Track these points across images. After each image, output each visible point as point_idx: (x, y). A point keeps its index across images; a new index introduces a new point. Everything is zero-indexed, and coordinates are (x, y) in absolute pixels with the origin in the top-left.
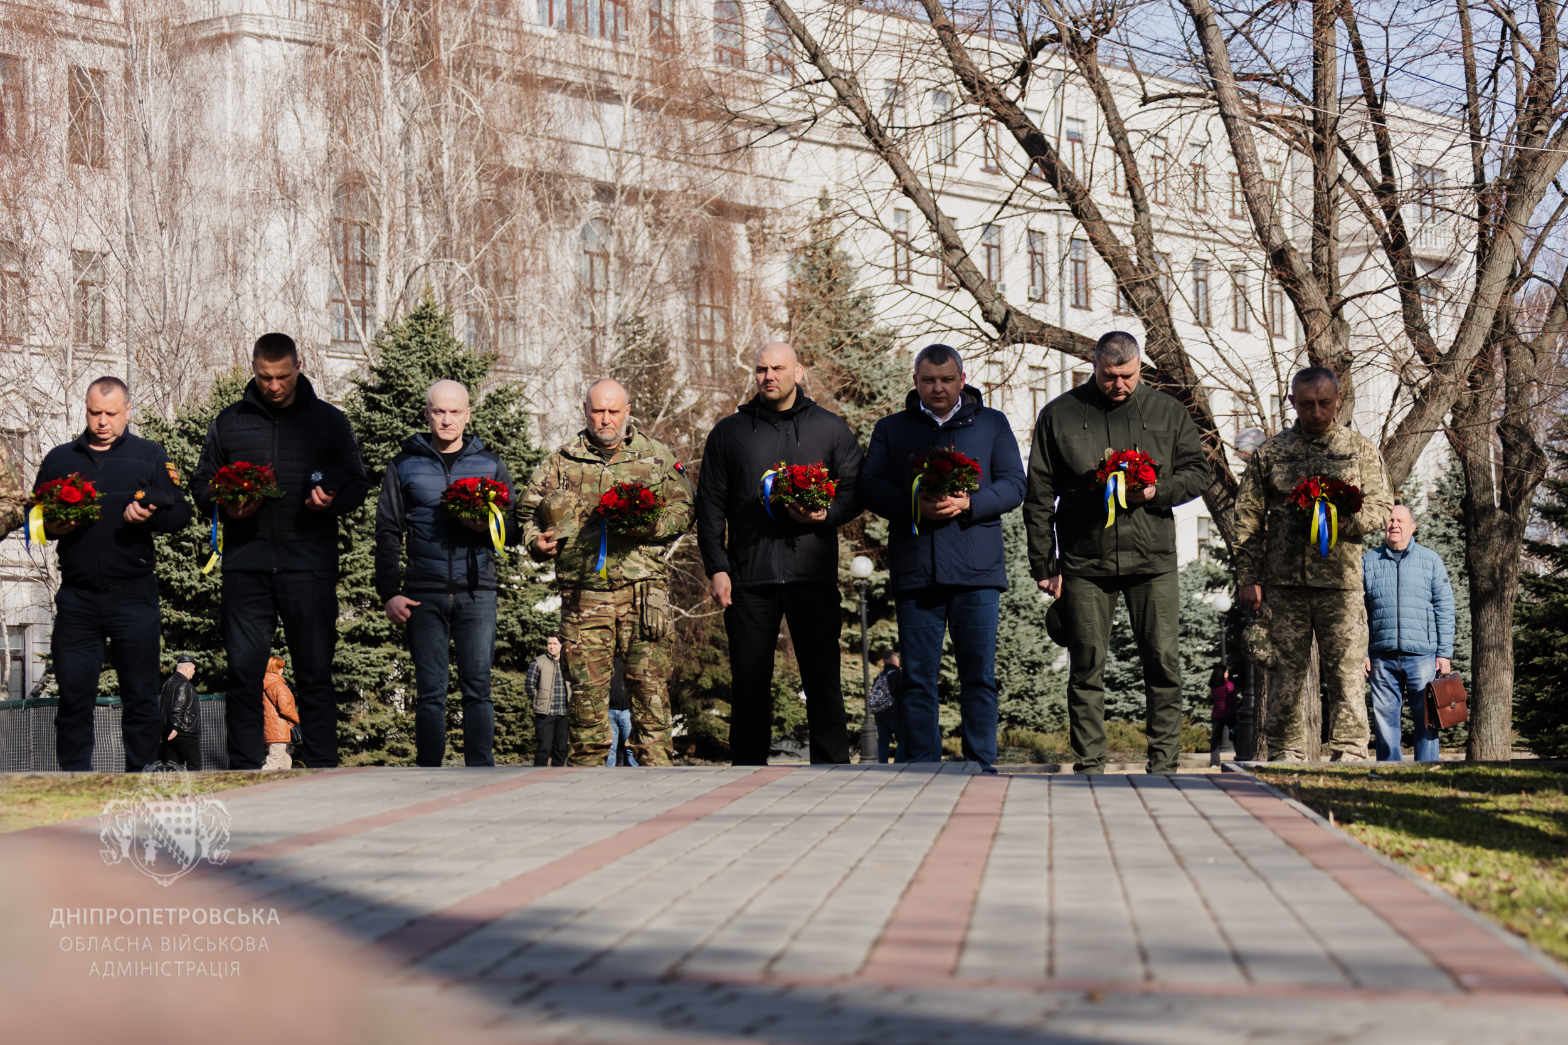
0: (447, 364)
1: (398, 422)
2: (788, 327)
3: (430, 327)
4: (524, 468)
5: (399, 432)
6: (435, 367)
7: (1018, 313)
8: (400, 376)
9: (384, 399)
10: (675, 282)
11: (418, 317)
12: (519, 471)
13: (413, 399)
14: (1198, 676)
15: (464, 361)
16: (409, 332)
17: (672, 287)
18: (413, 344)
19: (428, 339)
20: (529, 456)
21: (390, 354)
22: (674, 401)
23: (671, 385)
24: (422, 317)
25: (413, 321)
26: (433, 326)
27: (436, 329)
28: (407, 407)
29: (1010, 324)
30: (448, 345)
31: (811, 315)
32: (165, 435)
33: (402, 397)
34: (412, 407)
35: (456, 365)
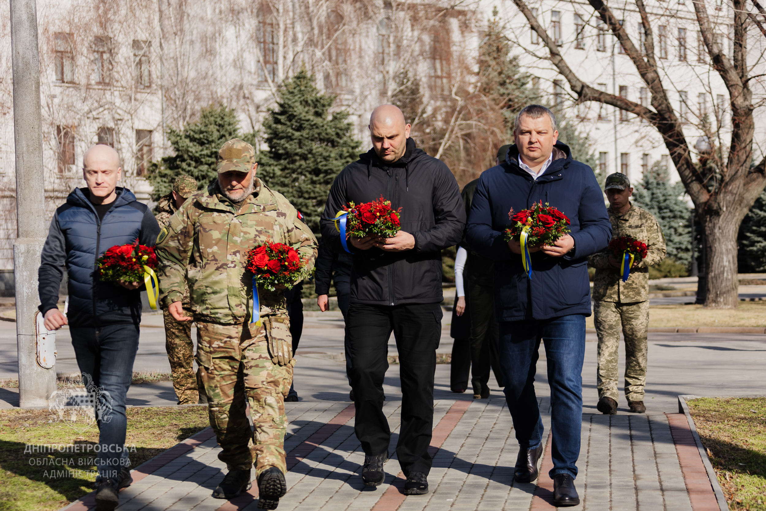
0: (312, 100)
1: (289, 130)
2: (478, 74)
3: (304, 82)
4: (350, 150)
5: (290, 134)
6: (307, 102)
7: (588, 87)
8: (290, 106)
9: (283, 118)
10: (422, 55)
11: (298, 78)
12: (348, 152)
13: (296, 118)
14: (681, 238)
15: (321, 98)
16: (294, 85)
17: (421, 58)
18: (296, 91)
19: (303, 88)
20: (353, 144)
21: (285, 97)
22: (424, 112)
23: (422, 103)
24: (300, 77)
25: (295, 80)
26: (305, 82)
27: (307, 83)
28: (293, 122)
29: (584, 92)
30: (313, 91)
31: (490, 69)
32: (179, 138)
33: (291, 117)
34: (296, 122)
35: (317, 101)
